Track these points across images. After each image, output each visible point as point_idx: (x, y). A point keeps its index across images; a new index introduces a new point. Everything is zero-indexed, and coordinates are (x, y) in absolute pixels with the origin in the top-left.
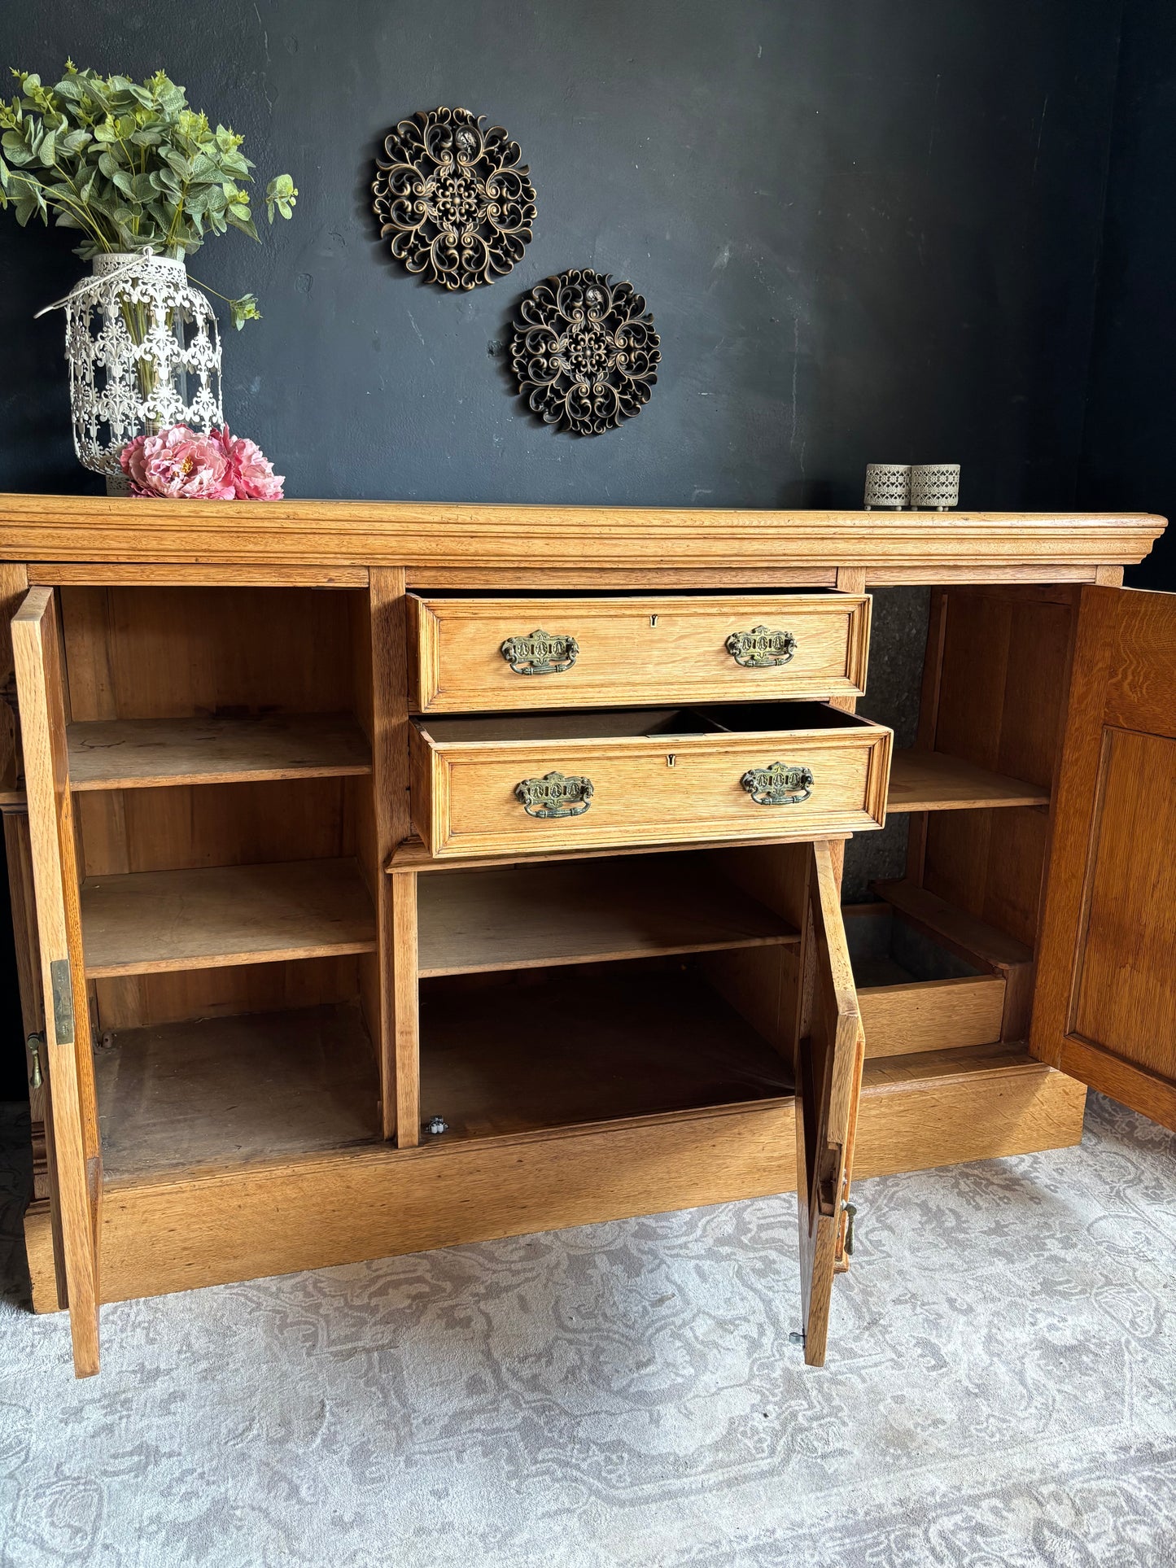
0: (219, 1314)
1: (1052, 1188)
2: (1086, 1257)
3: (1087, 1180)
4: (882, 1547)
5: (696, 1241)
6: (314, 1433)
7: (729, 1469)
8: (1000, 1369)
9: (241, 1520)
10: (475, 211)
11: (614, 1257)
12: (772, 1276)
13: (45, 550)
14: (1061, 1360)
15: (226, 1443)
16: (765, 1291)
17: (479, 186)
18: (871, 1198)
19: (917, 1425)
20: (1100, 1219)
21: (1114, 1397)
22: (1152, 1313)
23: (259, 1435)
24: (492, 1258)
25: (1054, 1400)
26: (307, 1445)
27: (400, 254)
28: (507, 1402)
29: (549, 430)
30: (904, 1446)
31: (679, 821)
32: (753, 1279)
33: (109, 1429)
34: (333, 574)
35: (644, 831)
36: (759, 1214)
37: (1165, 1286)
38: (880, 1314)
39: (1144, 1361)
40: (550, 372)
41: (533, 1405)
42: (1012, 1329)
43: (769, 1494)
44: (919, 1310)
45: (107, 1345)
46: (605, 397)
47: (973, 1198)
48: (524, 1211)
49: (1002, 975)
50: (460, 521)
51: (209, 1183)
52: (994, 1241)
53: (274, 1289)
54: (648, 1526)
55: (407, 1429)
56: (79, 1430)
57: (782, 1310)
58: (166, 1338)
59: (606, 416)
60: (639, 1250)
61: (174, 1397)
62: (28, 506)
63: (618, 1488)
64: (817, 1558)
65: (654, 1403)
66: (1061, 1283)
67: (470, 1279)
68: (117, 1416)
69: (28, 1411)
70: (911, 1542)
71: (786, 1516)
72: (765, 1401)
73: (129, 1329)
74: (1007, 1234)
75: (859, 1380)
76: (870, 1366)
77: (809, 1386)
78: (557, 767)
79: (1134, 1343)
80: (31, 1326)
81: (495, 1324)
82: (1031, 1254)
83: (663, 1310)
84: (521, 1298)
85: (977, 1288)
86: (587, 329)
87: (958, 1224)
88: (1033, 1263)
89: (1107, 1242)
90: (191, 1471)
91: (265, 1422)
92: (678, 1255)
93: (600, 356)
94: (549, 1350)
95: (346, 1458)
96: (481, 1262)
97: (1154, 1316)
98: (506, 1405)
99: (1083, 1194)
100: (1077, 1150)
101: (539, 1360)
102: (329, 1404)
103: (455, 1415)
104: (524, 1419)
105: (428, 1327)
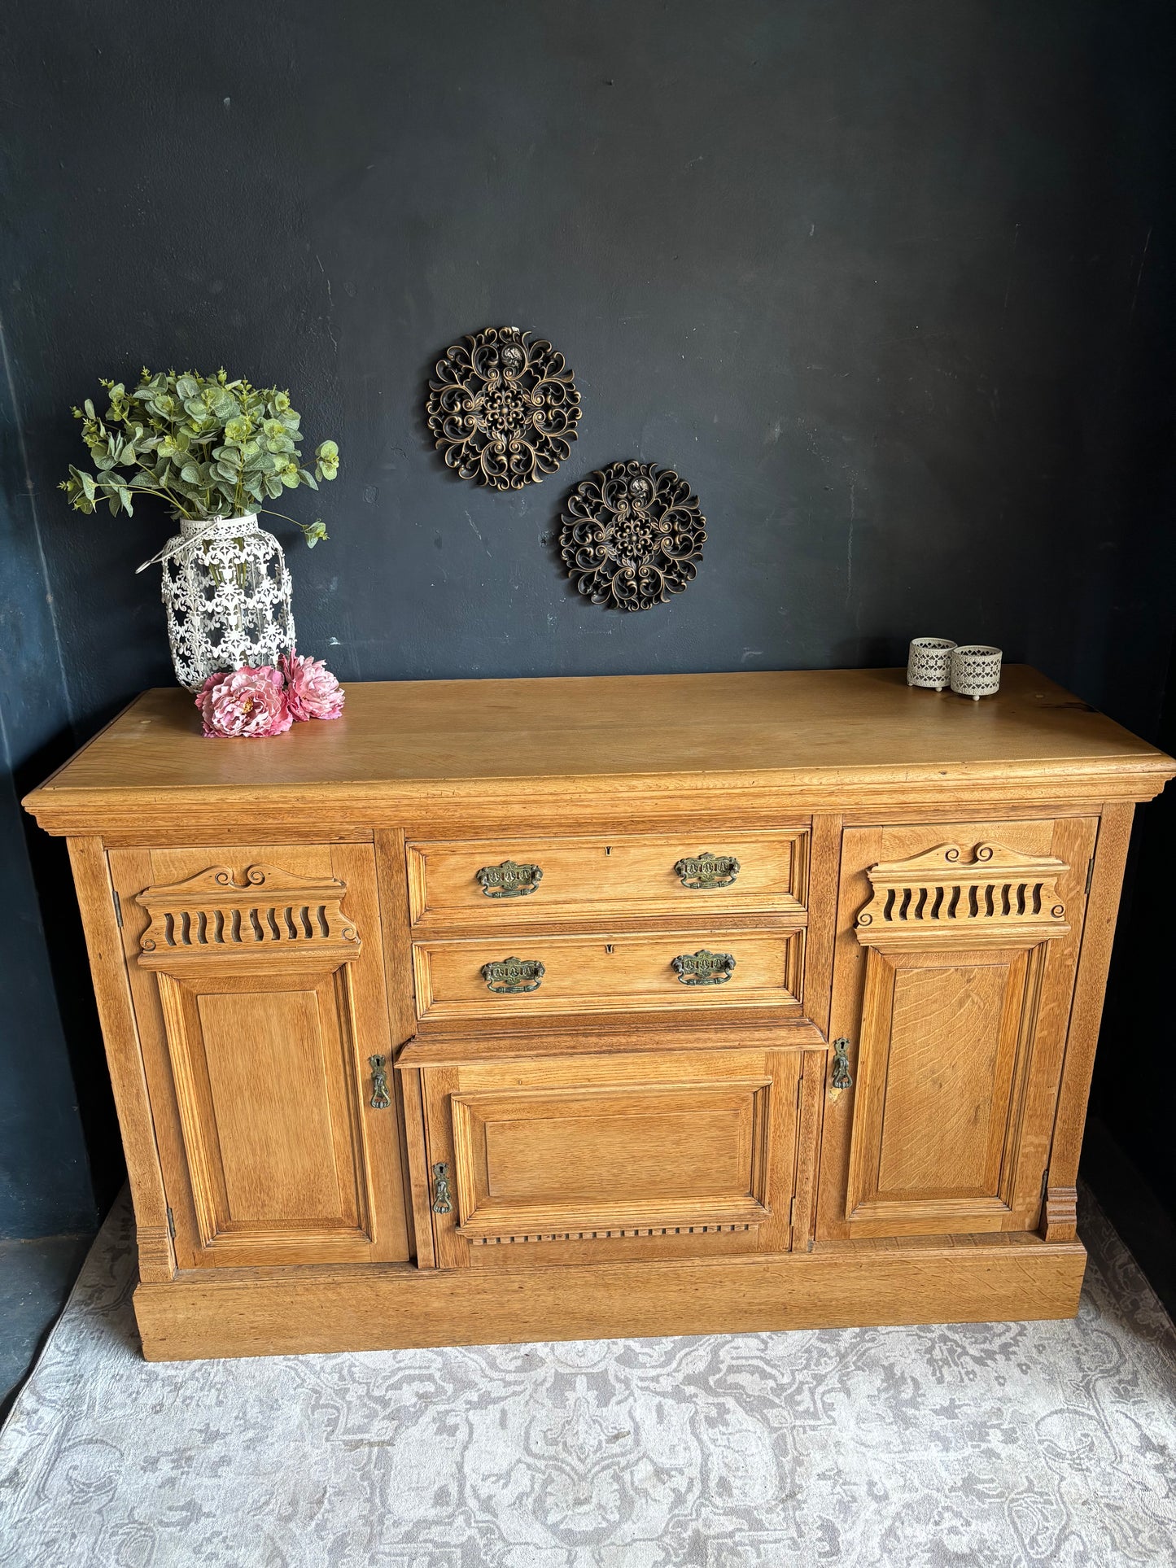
0: (273, 1386)
1: (1024, 1368)
5: (668, 1374)
6: (312, 1518)
10: (522, 419)
11: (593, 1380)
12: (721, 1427)
15: (249, 1513)
16: (708, 1443)
17: (525, 396)
18: (843, 1351)
22: (1057, 1532)
23: (273, 1510)
24: (492, 1364)
26: (305, 1527)
27: (453, 464)
28: (461, 1518)
32: (703, 1428)
33: (171, 1482)
36: (734, 1353)
37: (1084, 1504)
38: (801, 1487)
40: (597, 559)
41: (481, 1525)
42: (915, 1525)
45: (188, 1401)
46: (650, 578)
48: (527, 1325)
52: (940, 1423)
53: (318, 1368)
56: (153, 1479)
57: (716, 1468)
58: (230, 1403)
59: (652, 594)
60: (617, 1377)
61: (224, 1461)
66: (984, 1482)
67: (470, 1385)
68: (180, 1471)
69: (122, 1455)
73: (207, 1388)
74: (955, 1417)
75: (755, 1555)
76: (771, 1542)
77: (710, 1551)
79: (1024, 1563)
80: (141, 1372)
81: (475, 1436)
82: (970, 1443)
83: (615, 1448)
84: (504, 1412)
85: (903, 1475)
86: (633, 517)
87: (914, 1398)
88: (966, 1454)
89: (1051, 1441)
90: (218, 1534)
91: (281, 1498)
92: (647, 1389)
93: (646, 541)
94: (509, 1473)
95: (329, 1545)
96: (483, 1366)
97: (1058, 1535)
98: (460, 1520)
99: (1051, 1381)
100: (1069, 1324)
101: (498, 1481)
102: (330, 1491)
103: (419, 1522)
104: (470, 1538)
105: (423, 1429)
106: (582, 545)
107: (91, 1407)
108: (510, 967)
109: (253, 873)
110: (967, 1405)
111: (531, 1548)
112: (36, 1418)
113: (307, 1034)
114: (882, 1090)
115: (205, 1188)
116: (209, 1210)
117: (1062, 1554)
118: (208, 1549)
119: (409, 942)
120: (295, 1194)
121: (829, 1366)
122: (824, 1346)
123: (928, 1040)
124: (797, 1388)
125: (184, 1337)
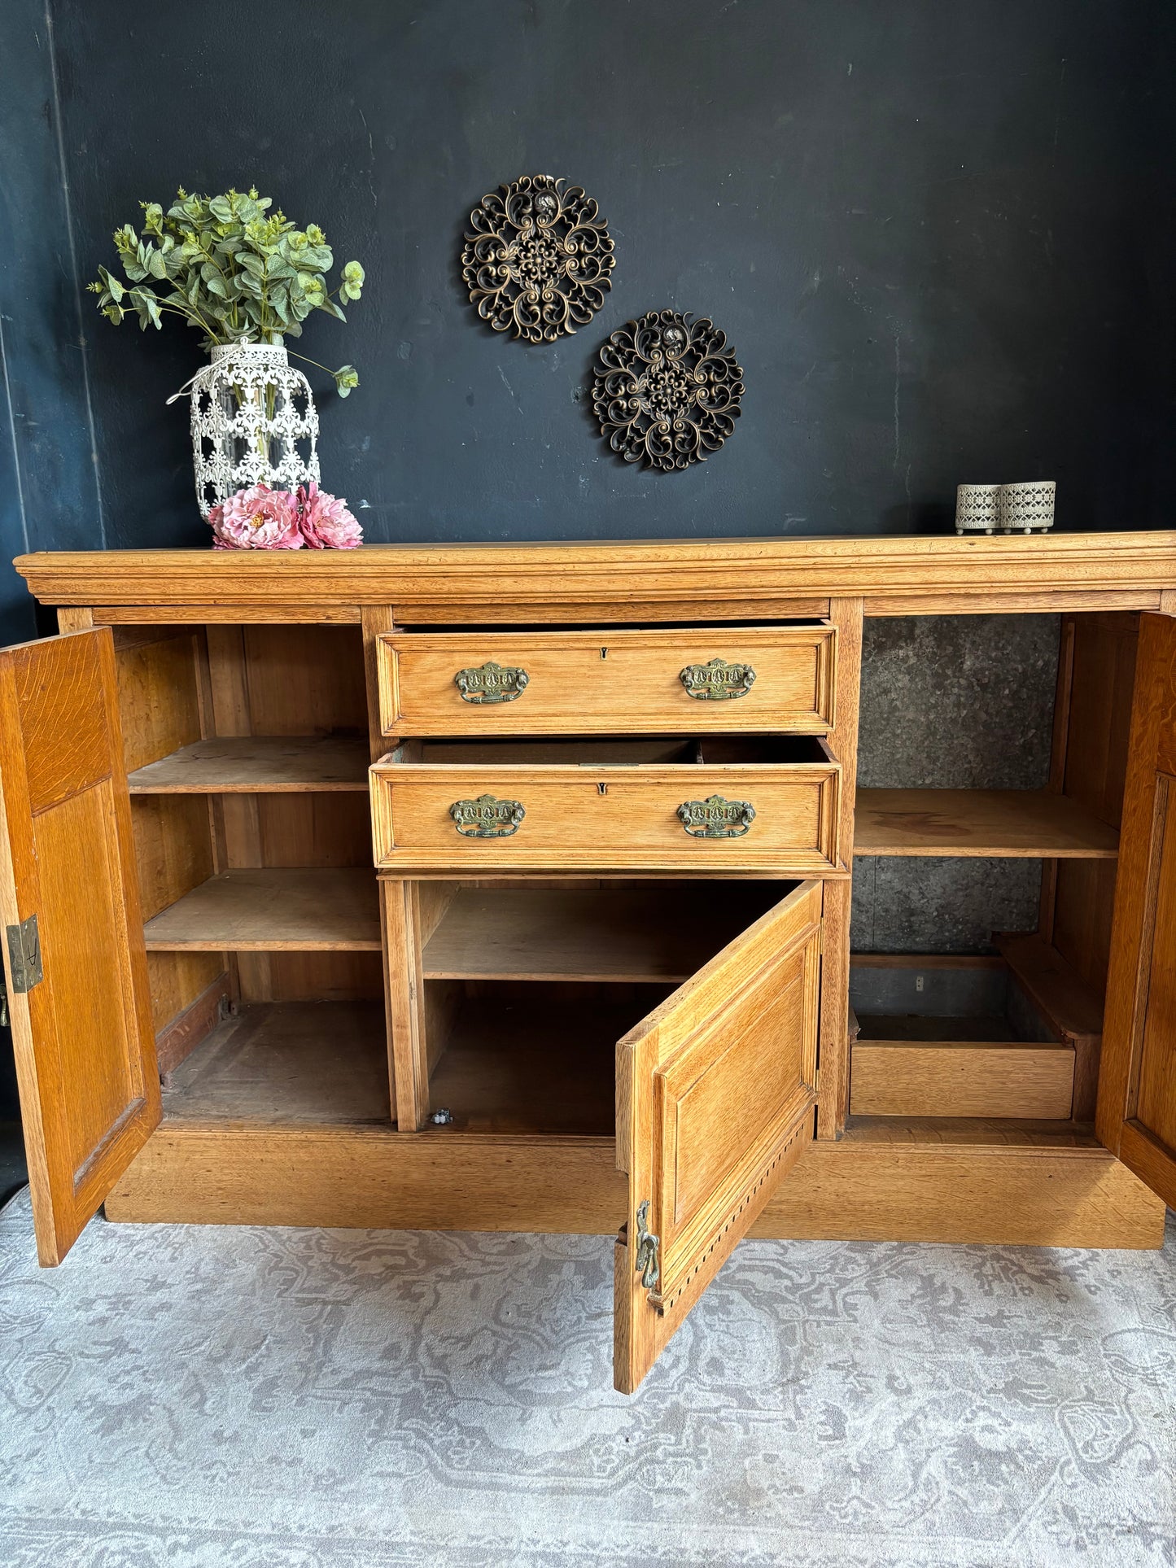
0: (233, 1249)
1: (1093, 1289)
3: (1141, 1288)
6: (244, 1360)
7: (563, 1479)
8: (899, 1455)
9: (150, 1414)
10: (555, 268)
11: (581, 1267)
12: (721, 1315)
13: (101, 596)
15: (177, 1352)
16: (704, 1328)
17: (559, 244)
18: (875, 1260)
19: (772, 1486)
20: (1129, 1331)
21: (1009, 1513)
22: (1119, 1439)
23: (204, 1351)
24: (474, 1247)
26: (234, 1368)
27: (486, 315)
28: (409, 1372)
29: (634, 468)
30: (744, 1503)
31: (614, 848)
32: (700, 1314)
33: (103, 1321)
34: (330, 612)
35: (578, 855)
36: (748, 1255)
37: (1156, 1416)
38: (807, 1373)
39: (1074, 1486)
40: (630, 413)
41: (428, 1379)
42: (941, 1420)
43: (584, 1511)
44: (850, 1380)
45: (141, 1256)
46: (685, 432)
47: (990, 1282)
48: (515, 1209)
49: (1072, 1045)
50: (430, 562)
51: (238, 1135)
52: (983, 1329)
53: (285, 1238)
54: (458, 1508)
56: (81, 1316)
57: (709, 1349)
58: (185, 1259)
59: (688, 452)
61: (165, 1306)
63: (454, 1468)
65: (533, 1404)
66: (1031, 1387)
67: (446, 1262)
68: (115, 1312)
69: (58, 1295)
71: (586, 1534)
72: (634, 1428)
74: (1003, 1326)
75: (742, 1431)
76: (763, 1421)
77: (688, 1423)
78: (490, 791)
79: (1074, 1465)
80: (100, 1230)
81: (440, 1304)
82: (1017, 1351)
84: (477, 1287)
85: (930, 1372)
86: (667, 368)
87: (954, 1305)
88: (1013, 1360)
89: (1119, 1356)
90: (138, 1368)
91: (215, 1342)
93: (680, 393)
94: (472, 1336)
95: (256, 1385)
96: (463, 1248)
97: (1120, 1443)
98: (407, 1373)
99: (1126, 1302)
100: (1153, 1255)
101: (457, 1343)
102: (270, 1338)
103: (361, 1372)
104: (414, 1389)
105: (385, 1293)
106: (615, 398)
110: (1018, 1317)
117: (1123, 1461)
118: (127, 1379)
121: (857, 1272)
122: (853, 1255)
124: (816, 1289)
125: (148, 1194)
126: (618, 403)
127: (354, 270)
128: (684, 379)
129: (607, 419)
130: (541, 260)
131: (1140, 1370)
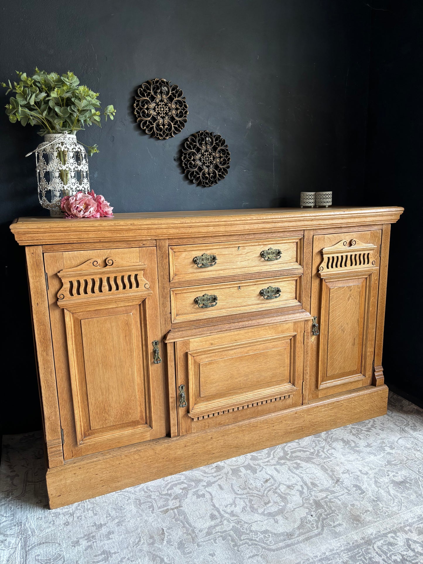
0: (117, 502)
1: (382, 430)
2: (399, 452)
3: (392, 426)
4: (361, 554)
5: (272, 459)
6: (163, 540)
7: (305, 535)
8: (382, 491)
10: (168, 113)
11: (246, 468)
12: (301, 469)
13: (49, 241)
14: (400, 486)
15: (133, 547)
16: (300, 474)
17: (169, 104)
18: (325, 439)
19: (361, 513)
20: (400, 438)
21: (419, 496)
23: (144, 543)
24: (205, 473)
25: (401, 500)
26: (162, 544)
27: (143, 128)
29: (195, 185)
30: (359, 521)
32: (295, 470)
33: (90, 547)
34: (144, 242)
36: (290, 448)
38: (339, 478)
40: (195, 166)
41: (234, 521)
42: (382, 478)
43: (320, 541)
44: (351, 475)
45: (80, 518)
46: (213, 173)
47: (358, 436)
50: (186, 222)
51: (109, 456)
52: (368, 449)
53: (133, 492)
54: (284, 557)
55: (194, 535)
57: (307, 480)
58: (100, 513)
59: (213, 180)
60: (254, 465)
61: (110, 533)
62: (44, 226)
63: (271, 546)
64: (341, 560)
66: (393, 461)
67: (200, 481)
68: (92, 542)
69: (60, 544)
70: (370, 551)
71: (328, 548)
72: (310, 511)
73: (86, 511)
74: (372, 447)
75: (338, 501)
76: (341, 496)
77: (323, 504)
80: (50, 514)
81: (213, 495)
82: (381, 452)
83: (268, 484)
84: (219, 485)
85: (368, 466)
86: (207, 151)
87: (356, 445)
88: (383, 455)
89: (404, 446)
90: (124, 558)
91: (145, 538)
92: (267, 465)
93: (211, 160)
94: (234, 502)
95: (177, 546)
96: (202, 474)
98: (225, 522)
99: (392, 431)
101: (231, 506)
102: (165, 529)
103: (209, 527)
104: (233, 526)
105: (190, 498)
106: (190, 161)
107: (33, 532)
108: (205, 297)
109: (108, 261)
110: (373, 443)
111: (259, 522)
112: (7, 542)
113: (128, 335)
114: (327, 335)
115: (80, 415)
116: (81, 426)
119: (169, 289)
120: (120, 411)
121: (323, 444)
122: (318, 439)
123: (340, 314)
124: (318, 452)
125: (69, 492)
126: (191, 162)
127: (111, 108)
128: (212, 155)
129: (187, 168)
130: (163, 110)
131: (412, 448)
